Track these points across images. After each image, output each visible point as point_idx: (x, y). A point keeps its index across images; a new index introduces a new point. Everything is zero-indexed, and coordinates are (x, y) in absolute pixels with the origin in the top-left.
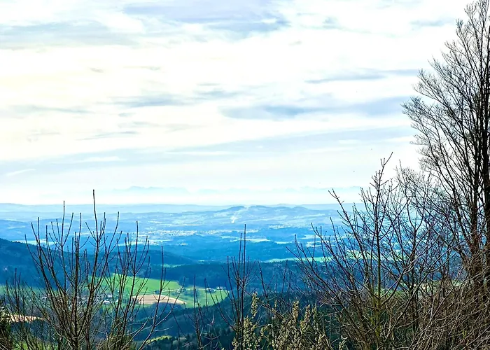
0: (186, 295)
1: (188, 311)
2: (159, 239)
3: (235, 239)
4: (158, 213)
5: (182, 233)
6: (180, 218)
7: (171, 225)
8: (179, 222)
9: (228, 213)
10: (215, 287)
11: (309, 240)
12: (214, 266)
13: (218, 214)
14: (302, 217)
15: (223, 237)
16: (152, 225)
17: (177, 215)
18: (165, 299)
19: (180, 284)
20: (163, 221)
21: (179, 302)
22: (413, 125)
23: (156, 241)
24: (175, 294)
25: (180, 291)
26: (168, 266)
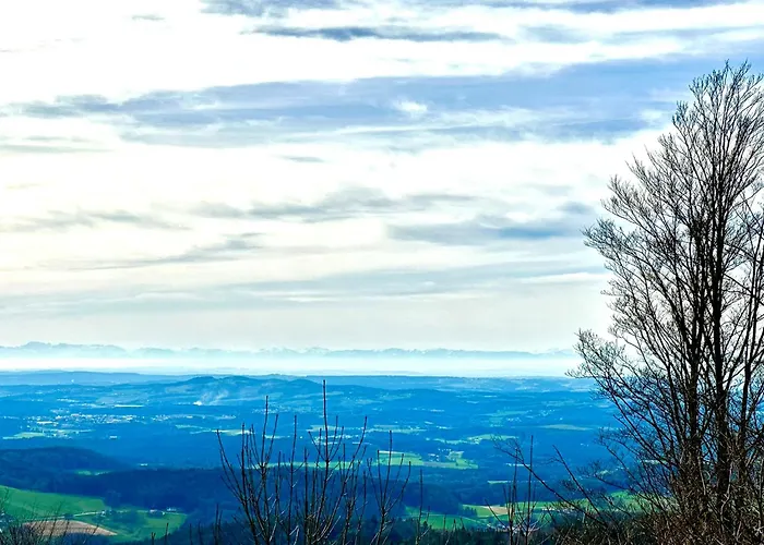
0: (115, 521)
2: (73, 428)
3: (199, 430)
4: (74, 386)
5: (112, 420)
6: (109, 394)
7: (93, 406)
8: (107, 401)
9: (186, 387)
10: (164, 508)
11: (316, 434)
12: (163, 474)
13: (172, 389)
14: (305, 396)
15: (179, 427)
16: (65, 405)
17: (105, 390)
18: (79, 526)
19: (107, 503)
20: (80, 398)
21: (103, 531)
22: (608, 265)
23: (68, 431)
24: (98, 520)
25: (107, 515)
26: (88, 473)
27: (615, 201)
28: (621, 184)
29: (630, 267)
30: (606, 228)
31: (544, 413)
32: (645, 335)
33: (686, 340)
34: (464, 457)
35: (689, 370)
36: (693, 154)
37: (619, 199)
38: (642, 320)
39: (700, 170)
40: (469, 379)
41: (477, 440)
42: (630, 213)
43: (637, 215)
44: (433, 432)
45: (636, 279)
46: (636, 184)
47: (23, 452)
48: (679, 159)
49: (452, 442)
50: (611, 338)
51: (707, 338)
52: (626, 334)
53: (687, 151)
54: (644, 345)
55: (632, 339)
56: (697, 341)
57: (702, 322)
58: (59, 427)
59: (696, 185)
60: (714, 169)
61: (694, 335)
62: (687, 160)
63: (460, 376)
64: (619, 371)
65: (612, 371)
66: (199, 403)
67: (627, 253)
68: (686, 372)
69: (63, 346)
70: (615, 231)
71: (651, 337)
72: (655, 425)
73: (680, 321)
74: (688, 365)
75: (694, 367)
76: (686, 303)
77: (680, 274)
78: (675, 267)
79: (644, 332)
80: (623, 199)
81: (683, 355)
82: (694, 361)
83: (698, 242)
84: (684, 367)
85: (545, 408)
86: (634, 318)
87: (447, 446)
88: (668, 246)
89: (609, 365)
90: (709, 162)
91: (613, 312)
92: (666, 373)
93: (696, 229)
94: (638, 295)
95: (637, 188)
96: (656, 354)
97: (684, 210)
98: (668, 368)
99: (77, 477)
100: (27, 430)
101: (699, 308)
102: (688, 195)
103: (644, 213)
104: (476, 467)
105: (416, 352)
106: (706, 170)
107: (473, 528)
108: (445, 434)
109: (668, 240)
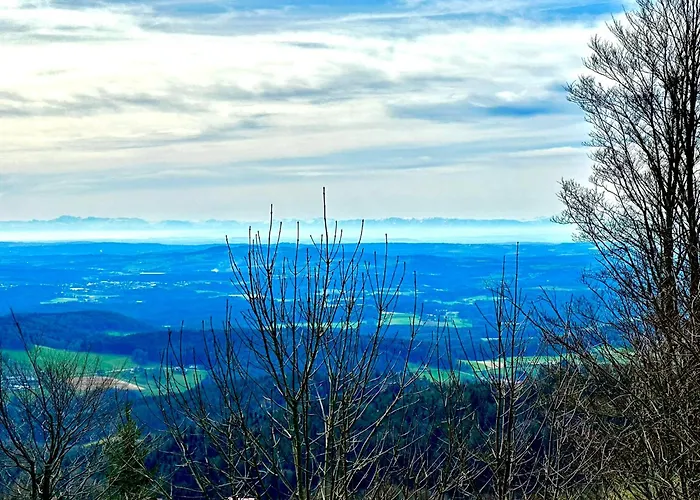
0: (144, 377)
1: (146, 400)
2: (103, 294)
3: (216, 294)
4: (102, 255)
5: (138, 286)
6: (134, 262)
7: (121, 273)
8: (132, 269)
9: (205, 255)
10: (186, 366)
13: (192, 258)
15: (199, 292)
16: (95, 273)
17: (130, 259)
18: (112, 382)
19: (135, 360)
20: (108, 267)
21: (132, 386)
22: (588, 118)
23: (98, 297)
24: (126, 376)
25: (135, 371)
26: (116, 334)
27: (595, 60)
28: (600, 43)
29: (609, 120)
30: (587, 83)
31: (531, 276)
32: (623, 184)
33: (661, 187)
34: (460, 316)
35: (665, 216)
36: (668, 12)
37: (598, 57)
38: (620, 169)
39: (675, 28)
40: (463, 245)
41: (471, 301)
42: (608, 70)
43: (615, 72)
44: (432, 294)
45: (615, 131)
46: (615, 43)
47: (59, 315)
48: (655, 17)
49: (449, 303)
50: (591, 186)
51: (682, 187)
52: (606, 183)
53: (662, 10)
54: (622, 193)
55: (611, 187)
56: (672, 188)
57: (677, 172)
58: (89, 293)
59: (671, 43)
60: (688, 28)
61: (669, 184)
62: (662, 18)
63: (455, 243)
64: (599, 217)
65: (592, 217)
66: (216, 270)
67: (607, 107)
68: (662, 216)
69: (91, 219)
70: (594, 87)
71: (629, 185)
72: (633, 266)
73: (656, 170)
74: (663, 210)
75: (669, 213)
76: (662, 153)
77: (656, 127)
78: (651, 120)
79: (622, 180)
80: (603, 57)
81: (659, 202)
82: (670, 208)
83: (673, 97)
84: (660, 213)
85: (533, 271)
86: (613, 167)
87: (445, 307)
88: (646, 100)
89: (590, 211)
90: (683, 21)
91: (593, 162)
92: (642, 217)
93: (671, 84)
94: (617, 147)
95: (615, 46)
96: (634, 200)
97: (660, 66)
98: (645, 213)
99: (107, 338)
100: (62, 296)
101: (674, 159)
102: (664, 52)
103: (622, 69)
104: (471, 325)
105: (414, 222)
106: (681, 28)
107: (468, 382)
108: (441, 296)
109: (645, 95)
